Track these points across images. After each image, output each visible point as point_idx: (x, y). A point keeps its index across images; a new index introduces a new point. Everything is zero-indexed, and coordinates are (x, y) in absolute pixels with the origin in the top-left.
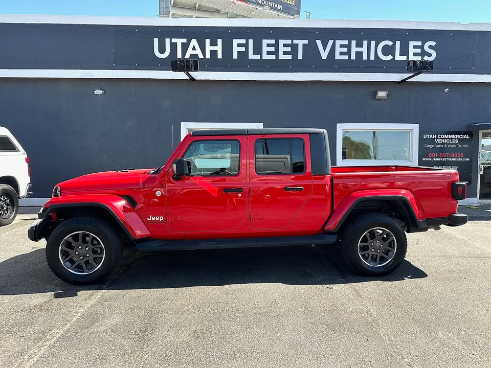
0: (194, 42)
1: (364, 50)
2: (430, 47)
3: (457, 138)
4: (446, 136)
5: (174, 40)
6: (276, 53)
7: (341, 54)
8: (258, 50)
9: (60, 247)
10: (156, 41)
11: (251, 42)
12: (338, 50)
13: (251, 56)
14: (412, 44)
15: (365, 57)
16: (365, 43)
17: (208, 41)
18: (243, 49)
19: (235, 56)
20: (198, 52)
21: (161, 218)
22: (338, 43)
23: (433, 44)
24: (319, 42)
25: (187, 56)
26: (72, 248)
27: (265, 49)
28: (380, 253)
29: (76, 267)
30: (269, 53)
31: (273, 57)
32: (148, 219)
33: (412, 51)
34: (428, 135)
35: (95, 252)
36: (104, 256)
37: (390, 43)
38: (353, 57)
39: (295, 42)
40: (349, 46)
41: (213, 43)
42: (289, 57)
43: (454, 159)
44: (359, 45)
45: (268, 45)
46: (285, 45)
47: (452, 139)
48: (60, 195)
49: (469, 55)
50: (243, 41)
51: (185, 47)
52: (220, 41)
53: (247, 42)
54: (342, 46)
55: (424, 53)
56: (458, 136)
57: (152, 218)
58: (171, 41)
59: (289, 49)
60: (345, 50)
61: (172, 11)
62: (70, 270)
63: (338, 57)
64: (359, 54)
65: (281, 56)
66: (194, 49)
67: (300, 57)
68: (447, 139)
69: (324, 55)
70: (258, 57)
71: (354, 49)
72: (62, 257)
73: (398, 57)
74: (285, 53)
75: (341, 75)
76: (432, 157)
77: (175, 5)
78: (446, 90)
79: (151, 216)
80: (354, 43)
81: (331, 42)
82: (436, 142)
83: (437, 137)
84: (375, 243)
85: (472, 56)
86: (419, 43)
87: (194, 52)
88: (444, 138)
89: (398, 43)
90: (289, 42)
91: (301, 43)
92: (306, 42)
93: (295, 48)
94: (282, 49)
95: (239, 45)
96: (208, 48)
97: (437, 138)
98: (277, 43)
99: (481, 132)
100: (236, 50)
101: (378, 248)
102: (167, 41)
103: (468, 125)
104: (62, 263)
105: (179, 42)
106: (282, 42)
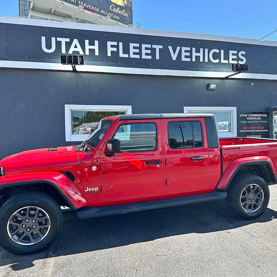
0: (76, 42)
1: (201, 55)
2: (242, 55)
3: (260, 117)
4: (253, 115)
5: (59, 39)
6: (140, 53)
7: (186, 57)
8: (126, 50)
9: (9, 222)
10: (43, 39)
11: (121, 44)
12: (184, 54)
13: (121, 55)
14: (231, 52)
15: (201, 60)
16: (201, 50)
17: (87, 42)
18: (115, 49)
19: (109, 54)
20: (79, 49)
21: (97, 189)
22: (184, 49)
23: (244, 53)
24: (170, 48)
25: (70, 52)
26: (19, 222)
27: (132, 51)
28: (253, 202)
29: (23, 239)
30: (134, 53)
31: (138, 57)
32: (85, 190)
33: (231, 57)
34: (243, 115)
35: (40, 224)
36: (50, 226)
37: (217, 51)
38: (194, 60)
39: (154, 46)
40: (191, 52)
41: (92, 43)
42: (150, 57)
43: (259, 131)
44: (198, 51)
45: (134, 48)
46: (146, 49)
47: (257, 117)
48: (4, 175)
49: (265, 61)
50: (115, 43)
51: (68, 45)
52: (96, 42)
53: (118, 44)
54: (186, 51)
55: (238, 59)
56: (260, 115)
57: (88, 189)
58: (56, 39)
59: (149, 52)
60: (188, 54)
61: (31, 13)
62: (18, 242)
63: (183, 59)
64: (198, 58)
65: (144, 57)
66: (76, 47)
67: (158, 58)
68: (254, 117)
69: (174, 57)
70: (126, 56)
71: (194, 54)
72: (10, 231)
73: (223, 61)
74: (146, 54)
75: (186, 72)
76: (245, 130)
77: (33, 9)
78: (252, 84)
79: (88, 188)
80: (194, 49)
81: (178, 48)
82: (248, 119)
83: (248, 115)
84: (250, 195)
85: (267, 62)
86: (236, 52)
87: (76, 50)
88: (252, 117)
89: (222, 51)
90: (149, 46)
91: (158, 47)
92: (161, 47)
93: (153, 50)
94: (144, 51)
95: (112, 46)
96: (88, 47)
97: (248, 117)
98: (141, 46)
99: (274, 112)
100: (110, 49)
101: (252, 199)
102: (53, 39)
103: (266, 108)
104: (10, 236)
105: (64, 41)
106: (144, 46)
